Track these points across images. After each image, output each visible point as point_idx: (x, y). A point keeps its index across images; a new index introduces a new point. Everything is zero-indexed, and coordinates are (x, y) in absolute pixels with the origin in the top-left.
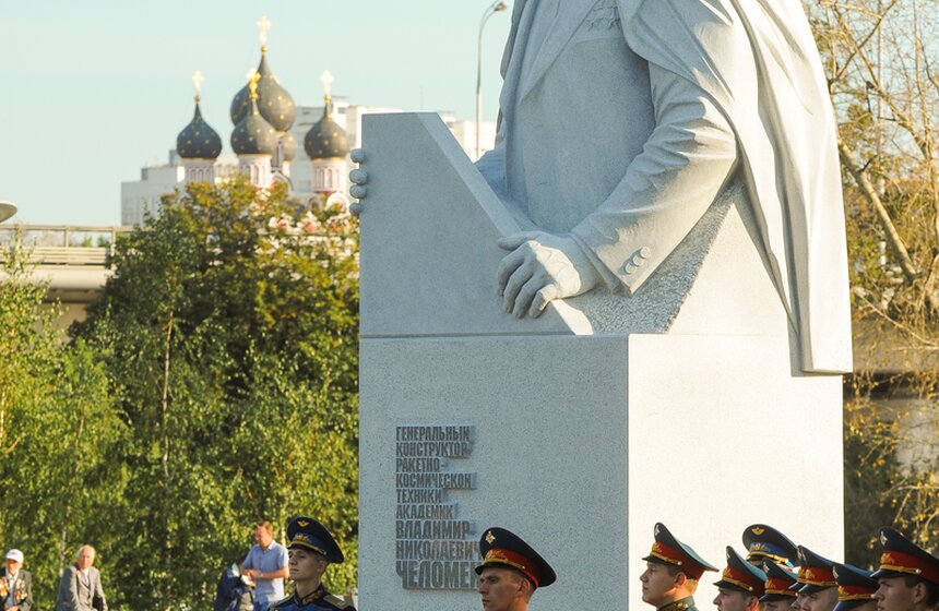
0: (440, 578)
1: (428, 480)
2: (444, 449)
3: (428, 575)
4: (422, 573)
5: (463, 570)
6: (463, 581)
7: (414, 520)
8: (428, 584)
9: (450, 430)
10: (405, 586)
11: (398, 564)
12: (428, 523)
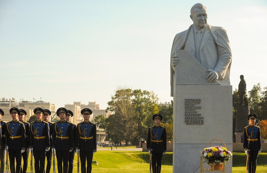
0: (195, 122)
1: (192, 107)
2: (195, 102)
3: (192, 122)
4: (190, 122)
5: (199, 121)
6: (199, 123)
7: (189, 114)
8: (192, 123)
9: (196, 100)
10: (187, 124)
11: (185, 121)
12: (192, 114)
